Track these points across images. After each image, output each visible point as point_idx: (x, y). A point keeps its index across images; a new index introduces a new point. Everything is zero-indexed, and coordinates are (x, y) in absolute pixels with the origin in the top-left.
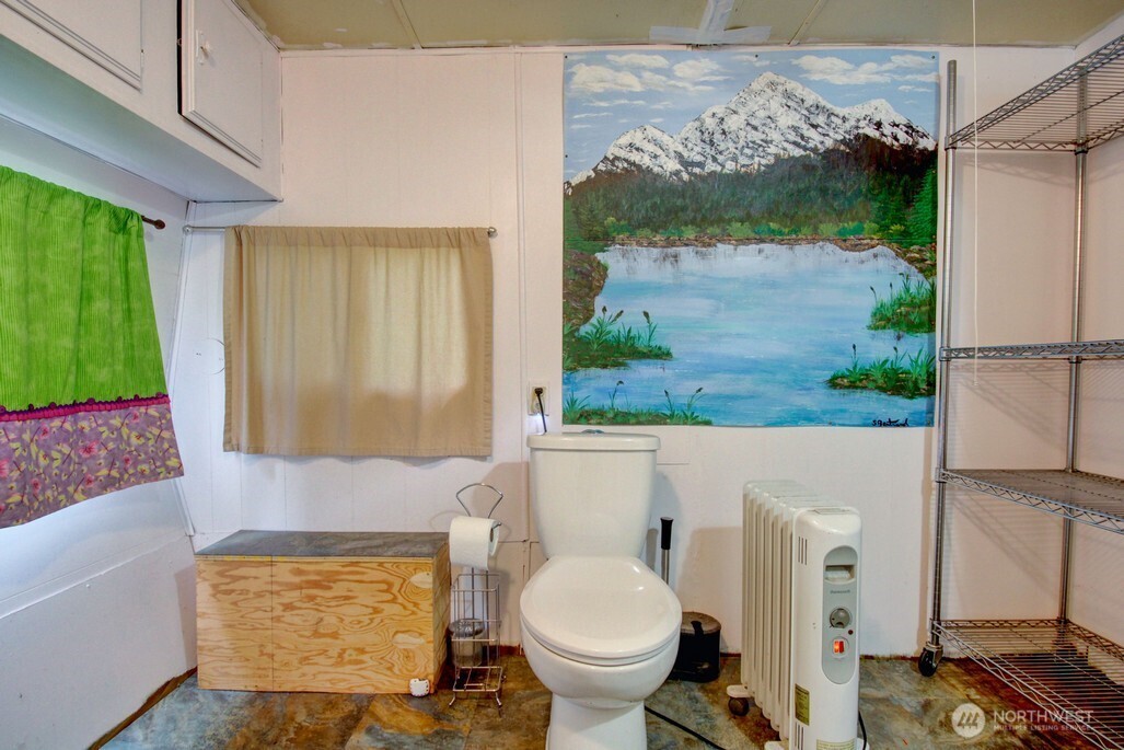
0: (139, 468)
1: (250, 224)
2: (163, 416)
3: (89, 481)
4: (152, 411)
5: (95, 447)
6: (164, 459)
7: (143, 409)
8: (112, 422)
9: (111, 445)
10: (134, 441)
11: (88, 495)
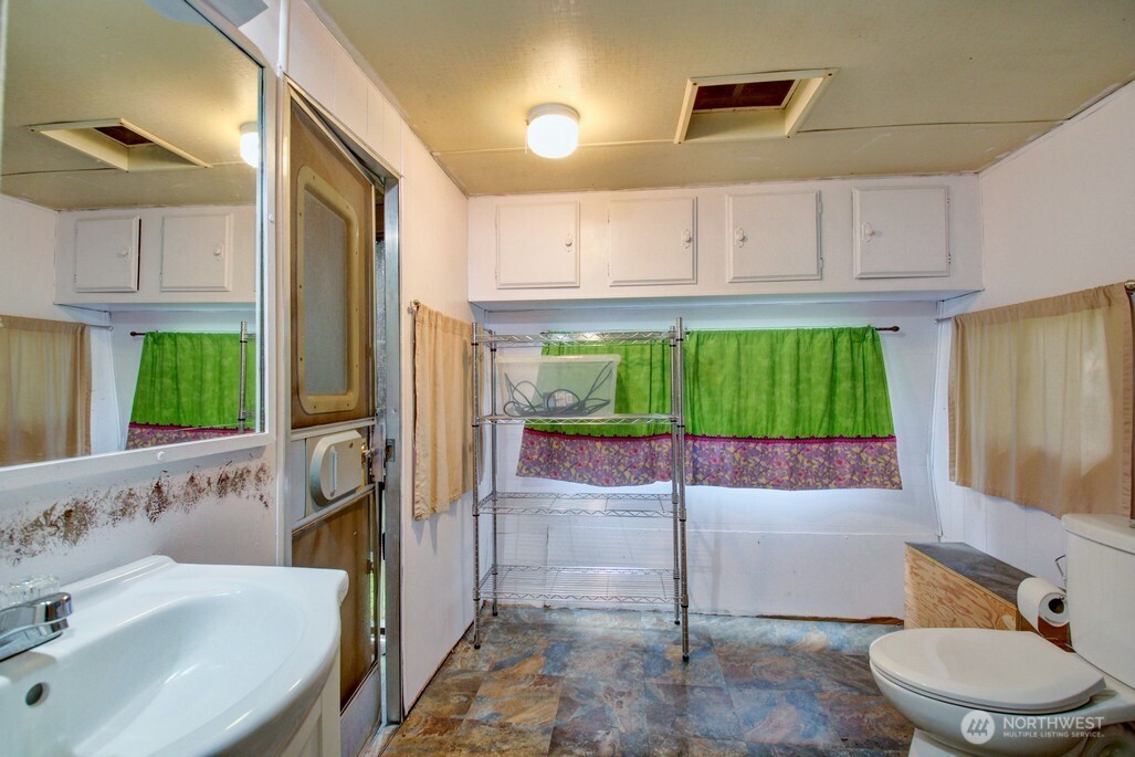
0: (873, 479)
1: (969, 311)
2: (892, 450)
3: (840, 480)
4: (886, 445)
5: (843, 461)
6: (890, 477)
7: (879, 444)
8: (854, 449)
9: (852, 462)
10: (870, 462)
11: (839, 487)
